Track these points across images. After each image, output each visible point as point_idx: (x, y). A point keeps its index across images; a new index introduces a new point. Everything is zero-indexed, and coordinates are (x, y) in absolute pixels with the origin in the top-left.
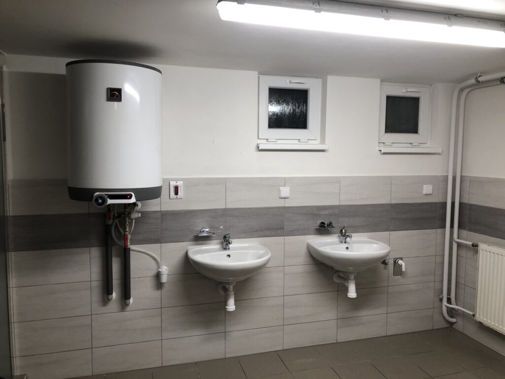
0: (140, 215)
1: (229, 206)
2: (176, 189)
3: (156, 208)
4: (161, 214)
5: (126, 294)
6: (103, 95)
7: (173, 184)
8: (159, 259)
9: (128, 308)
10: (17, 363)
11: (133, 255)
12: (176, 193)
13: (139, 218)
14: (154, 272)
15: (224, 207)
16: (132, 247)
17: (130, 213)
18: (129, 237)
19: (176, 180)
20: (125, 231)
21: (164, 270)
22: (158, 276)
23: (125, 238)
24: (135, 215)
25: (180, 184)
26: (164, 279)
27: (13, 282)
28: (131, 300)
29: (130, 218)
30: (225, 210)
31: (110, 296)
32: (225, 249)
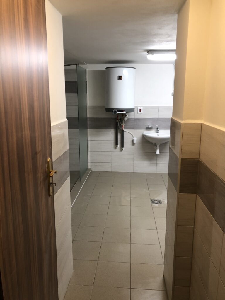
0: (127, 119)
1: (160, 117)
2: (140, 110)
3: (133, 117)
4: (135, 119)
5: (122, 146)
6: (117, 78)
7: (139, 108)
8: (133, 135)
9: (123, 151)
10: (89, 164)
11: (125, 133)
12: (140, 112)
13: (127, 120)
14: (132, 139)
15: (158, 117)
16: (125, 130)
17: (124, 118)
18: (124, 126)
19: (140, 107)
20: (122, 124)
21: (135, 138)
22: (133, 141)
23: (122, 126)
24: (126, 119)
25: (141, 108)
26: (135, 142)
27: (89, 139)
28: (124, 148)
29: (124, 120)
30: (158, 119)
31: (117, 146)
32: (157, 133)
